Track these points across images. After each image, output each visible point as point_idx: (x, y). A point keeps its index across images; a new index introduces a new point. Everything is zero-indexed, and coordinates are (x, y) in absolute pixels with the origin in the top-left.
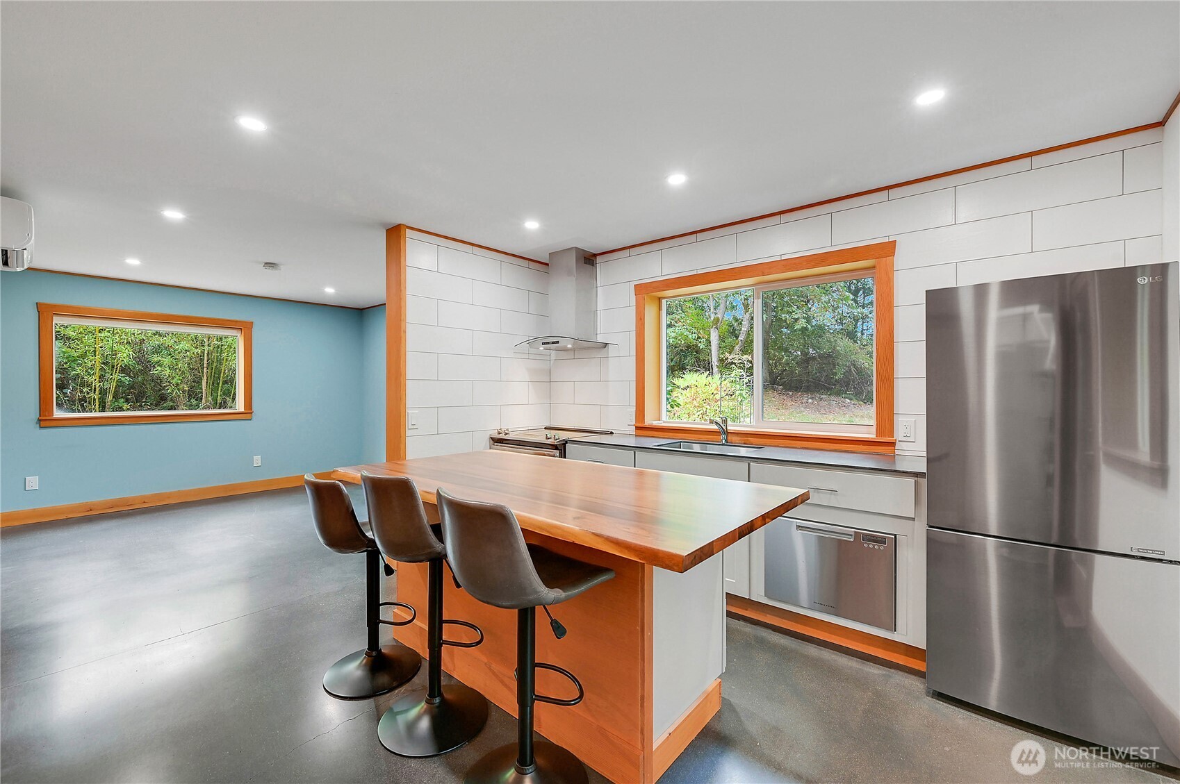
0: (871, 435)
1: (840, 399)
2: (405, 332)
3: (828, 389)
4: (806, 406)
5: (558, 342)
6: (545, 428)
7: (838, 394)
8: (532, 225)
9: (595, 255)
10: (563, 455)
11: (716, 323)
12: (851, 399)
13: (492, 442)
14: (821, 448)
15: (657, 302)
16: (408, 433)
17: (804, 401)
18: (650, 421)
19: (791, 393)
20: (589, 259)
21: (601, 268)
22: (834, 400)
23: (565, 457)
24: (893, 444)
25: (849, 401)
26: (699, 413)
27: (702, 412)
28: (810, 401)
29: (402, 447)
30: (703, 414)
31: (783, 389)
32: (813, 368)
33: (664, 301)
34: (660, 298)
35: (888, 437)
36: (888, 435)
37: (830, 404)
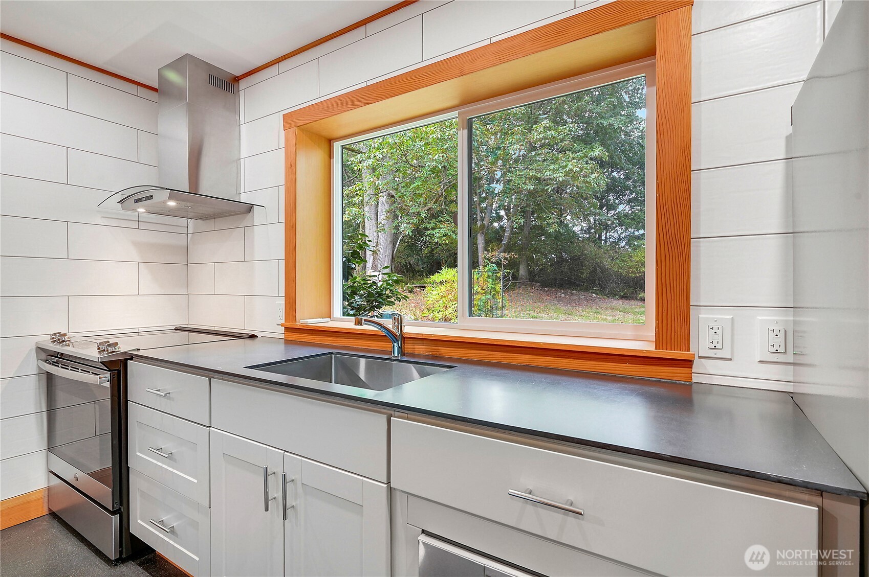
0: (645, 345)
1: (588, 294)
3: (578, 286)
4: (560, 299)
5: (151, 197)
7: (586, 290)
9: (237, 79)
11: (483, 229)
12: (596, 294)
15: (326, 146)
18: (304, 318)
19: (546, 289)
20: (228, 83)
21: (247, 94)
22: (583, 295)
24: (688, 363)
25: (595, 295)
31: (540, 285)
32: (565, 268)
33: (337, 146)
35: (679, 348)
36: (679, 346)
37: (579, 298)
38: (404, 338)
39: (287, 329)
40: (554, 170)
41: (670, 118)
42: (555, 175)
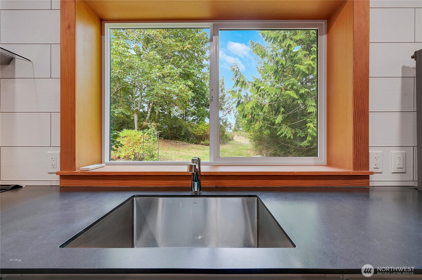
1: (183, 142)
3: (179, 139)
4: (172, 145)
7: (182, 140)
11: (137, 112)
12: (186, 142)
15: (99, 23)
17: (171, 143)
19: (166, 140)
22: (181, 143)
24: (367, 177)
26: (131, 150)
27: (133, 149)
28: (173, 143)
30: (133, 150)
31: (164, 139)
32: (175, 131)
35: (364, 170)
36: (364, 168)
37: (180, 144)
39: (63, 177)
40: (174, 87)
41: (360, 47)
42: (174, 90)
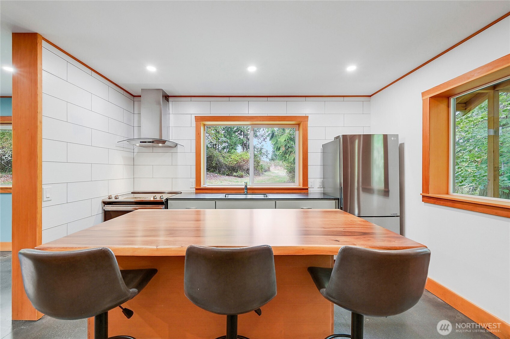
0: (301, 187)
2: (41, 122)
3: (209, 170)
5: (153, 142)
6: (132, 193)
8: (151, 69)
9: (169, 96)
10: (167, 208)
12: (217, 174)
13: (103, 205)
14: (284, 192)
16: (44, 204)
18: (203, 186)
20: (166, 97)
21: (172, 105)
23: (167, 209)
24: (307, 189)
29: (38, 216)
34: (204, 125)
36: (307, 186)
38: (247, 189)
39: (196, 189)
